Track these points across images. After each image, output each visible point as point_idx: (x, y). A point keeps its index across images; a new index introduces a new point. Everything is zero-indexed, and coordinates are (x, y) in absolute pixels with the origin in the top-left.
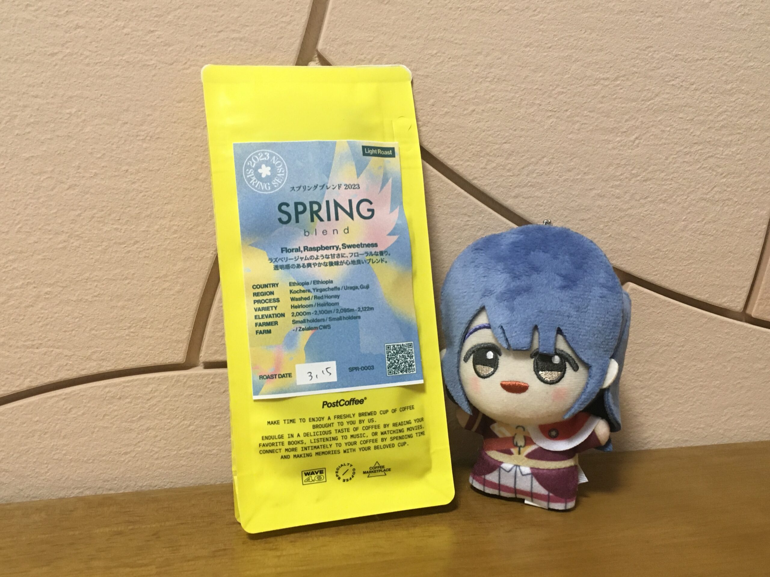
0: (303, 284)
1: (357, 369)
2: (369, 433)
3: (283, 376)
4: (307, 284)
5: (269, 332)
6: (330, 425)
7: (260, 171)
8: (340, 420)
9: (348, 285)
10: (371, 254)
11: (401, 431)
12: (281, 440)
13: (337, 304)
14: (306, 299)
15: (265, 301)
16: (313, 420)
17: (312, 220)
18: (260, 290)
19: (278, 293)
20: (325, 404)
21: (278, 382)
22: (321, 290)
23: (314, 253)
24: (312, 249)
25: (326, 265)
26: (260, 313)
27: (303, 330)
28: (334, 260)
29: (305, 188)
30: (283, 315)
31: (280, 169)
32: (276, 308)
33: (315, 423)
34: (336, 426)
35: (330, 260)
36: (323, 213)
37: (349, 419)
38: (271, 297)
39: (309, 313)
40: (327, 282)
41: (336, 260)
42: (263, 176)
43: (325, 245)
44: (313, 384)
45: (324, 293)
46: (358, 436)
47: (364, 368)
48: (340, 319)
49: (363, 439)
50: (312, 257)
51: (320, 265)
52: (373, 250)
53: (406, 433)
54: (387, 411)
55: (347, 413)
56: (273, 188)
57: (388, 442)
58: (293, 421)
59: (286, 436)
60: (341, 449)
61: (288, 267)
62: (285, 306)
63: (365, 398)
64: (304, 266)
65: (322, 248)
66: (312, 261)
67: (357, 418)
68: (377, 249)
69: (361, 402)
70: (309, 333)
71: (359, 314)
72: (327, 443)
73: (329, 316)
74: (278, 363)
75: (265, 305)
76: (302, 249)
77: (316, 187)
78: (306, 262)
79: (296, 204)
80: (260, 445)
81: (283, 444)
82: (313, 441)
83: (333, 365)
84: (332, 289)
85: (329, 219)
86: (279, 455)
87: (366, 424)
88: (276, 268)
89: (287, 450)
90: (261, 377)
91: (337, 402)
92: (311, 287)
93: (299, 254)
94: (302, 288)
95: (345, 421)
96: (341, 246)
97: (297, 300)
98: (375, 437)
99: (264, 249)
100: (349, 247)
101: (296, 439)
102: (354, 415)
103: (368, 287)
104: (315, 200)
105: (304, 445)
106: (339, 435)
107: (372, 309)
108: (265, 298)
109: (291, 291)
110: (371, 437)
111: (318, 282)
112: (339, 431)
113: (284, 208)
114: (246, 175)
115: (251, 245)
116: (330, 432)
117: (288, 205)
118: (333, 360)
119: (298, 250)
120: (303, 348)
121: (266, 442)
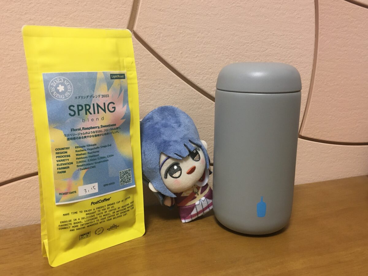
0: (82, 147)
1: (107, 185)
2: (111, 213)
3: (72, 193)
4: (84, 146)
5: (65, 172)
6: (94, 213)
7: (58, 88)
8: (99, 210)
9: (103, 145)
10: (113, 129)
11: (125, 209)
12: (70, 222)
13: (98, 155)
14: (83, 154)
15: (62, 157)
16: (86, 211)
17: (86, 114)
18: (60, 151)
19: (69, 152)
20: (92, 203)
21: (69, 196)
22: (91, 149)
23: (88, 131)
24: (87, 129)
25: (94, 137)
26: (60, 163)
27: (82, 169)
28: (97, 134)
29: (82, 97)
30: (72, 163)
31: (69, 87)
32: (68, 160)
33: (87, 213)
34: (97, 213)
35: (95, 134)
36: (91, 110)
37: (103, 208)
38: (66, 154)
39: (85, 161)
40: (93, 145)
41: (98, 133)
42: (60, 91)
43: (93, 126)
44: (87, 195)
45: (92, 151)
46: (106, 215)
47: (110, 184)
48: (100, 162)
49: (108, 216)
50: (86, 133)
51: (90, 136)
52: (114, 127)
53: (127, 209)
54: (119, 202)
55: (102, 206)
56: (66, 98)
57: (119, 215)
58: (76, 213)
59: (73, 220)
60: (99, 222)
61: (74, 139)
62: (73, 158)
63: (111, 198)
64: (83, 138)
65: (91, 128)
66: (86, 135)
67: (106, 207)
68: (115, 127)
69: (109, 199)
70: (85, 171)
71: (108, 159)
72: (93, 221)
73: (94, 161)
74: (69, 187)
75: (62, 159)
76: (82, 129)
77: (88, 97)
78: (84, 136)
79: (78, 106)
80: (59, 226)
81: (71, 224)
82: (86, 221)
83: (96, 185)
84: (96, 148)
85: (94, 113)
86: (69, 229)
87: (111, 209)
88: (68, 139)
89: (73, 227)
90: (60, 194)
91: (98, 201)
92: (86, 148)
93: (80, 132)
94: (82, 149)
95: (101, 209)
96: (100, 127)
97: (79, 155)
98: (114, 214)
99: (62, 130)
100: (104, 127)
101: (78, 221)
102: (105, 206)
103: (111, 145)
104: (87, 103)
105: (82, 224)
106: (98, 216)
107: (113, 155)
108: (62, 155)
109: (76, 151)
110: (112, 214)
111: (90, 145)
112: (98, 214)
113: (72, 108)
114: (50, 90)
115: (54, 128)
116: (94, 216)
117: (74, 106)
118: (97, 182)
119: (79, 129)
120: (82, 178)
121: (63, 224)
